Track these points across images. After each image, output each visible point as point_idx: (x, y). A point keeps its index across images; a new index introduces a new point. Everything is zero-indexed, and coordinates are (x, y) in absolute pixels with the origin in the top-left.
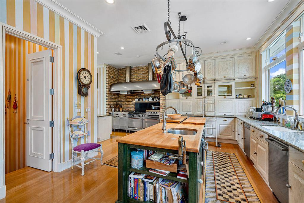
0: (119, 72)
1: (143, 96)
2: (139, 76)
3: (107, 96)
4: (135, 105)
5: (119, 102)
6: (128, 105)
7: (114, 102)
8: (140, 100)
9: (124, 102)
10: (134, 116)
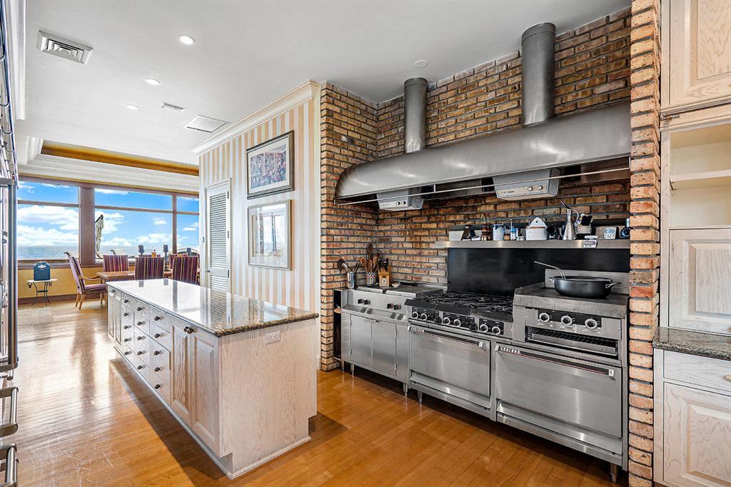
0: (381, 118)
1: (487, 214)
2: (467, 120)
3: (325, 218)
4: (448, 260)
5: (382, 246)
6: (418, 259)
7: (358, 246)
8: (473, 235)
9: (399, 247)
10: (439, 321)
